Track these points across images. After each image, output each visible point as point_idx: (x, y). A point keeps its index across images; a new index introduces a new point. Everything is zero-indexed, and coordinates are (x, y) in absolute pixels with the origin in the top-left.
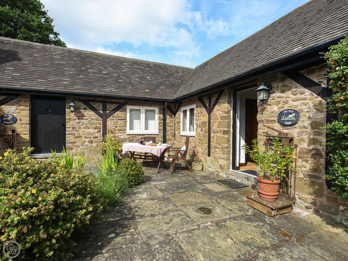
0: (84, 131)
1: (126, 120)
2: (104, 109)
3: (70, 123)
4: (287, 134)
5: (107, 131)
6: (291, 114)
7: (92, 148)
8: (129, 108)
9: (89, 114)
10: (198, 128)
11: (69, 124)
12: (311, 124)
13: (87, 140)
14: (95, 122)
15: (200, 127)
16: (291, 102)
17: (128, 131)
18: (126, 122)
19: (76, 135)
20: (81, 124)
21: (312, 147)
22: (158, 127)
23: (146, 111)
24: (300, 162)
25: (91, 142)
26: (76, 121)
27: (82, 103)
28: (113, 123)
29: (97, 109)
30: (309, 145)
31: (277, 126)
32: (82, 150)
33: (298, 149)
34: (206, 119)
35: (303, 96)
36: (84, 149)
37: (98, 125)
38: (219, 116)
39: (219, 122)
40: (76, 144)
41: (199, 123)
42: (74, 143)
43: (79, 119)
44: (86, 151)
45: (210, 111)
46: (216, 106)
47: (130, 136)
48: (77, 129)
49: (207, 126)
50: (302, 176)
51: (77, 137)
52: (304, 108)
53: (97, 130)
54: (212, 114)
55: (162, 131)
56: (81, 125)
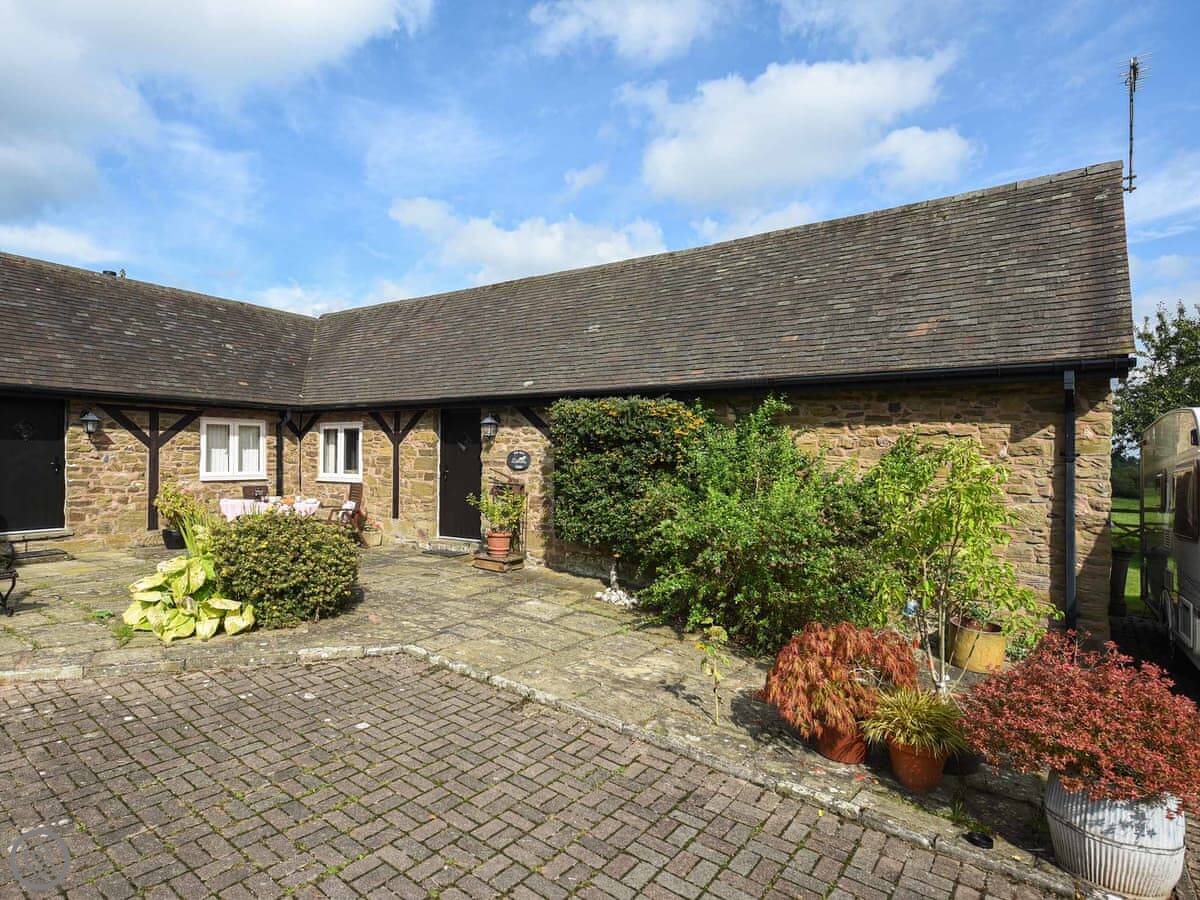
0: (111, 477)
1: (199, 449)
2: (154, 427)
3: (79, 460)
4: (518, 481)
5: (160, 476)
6: (522, 456)
7: (125, 514)
8: (205, 422)
9: (120, 436)
10: (369, 468)
11: (76, 460)
12: (542, 469)
13: (117, 496)
14: (135, 454)
15: (374, 466)
16: (521, 442)
17: (204, 475)
18: (199, 454)
19: (92, 486)
20: (102, 460)
21: (542, 495)
22: (266, 463)
23: (240, 427)
24: (531, 513)
25: (124, 501)
26: (91, 454)
27: (105, 414)
28: (171, 457)
29: (139, 426)
30: (540, 492)
31: (506, 469)
32: (106, 520)
33: (529, 496)
34: (389, 451)
35: (534, 437)
36: (109, 516)
37: (140, 462)
38: (417, 449)
39: (418, 459)
40: (90, 507)
41: (371, 459)
42: (88, 503)
43: (98, 449)
44: (112, 521)
45: (397, 440)
46: (412, 431)
47: (208, 485)
48: (94, 471)
49: (392, 465)
50: (533, 528)
51: (94, 490)
52: (535, 450)
53: (137, 473)
54: (401, 445)
55: (275, 472)
56: (101, 463)
